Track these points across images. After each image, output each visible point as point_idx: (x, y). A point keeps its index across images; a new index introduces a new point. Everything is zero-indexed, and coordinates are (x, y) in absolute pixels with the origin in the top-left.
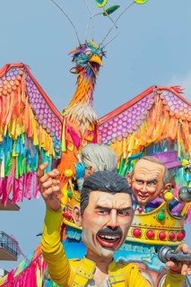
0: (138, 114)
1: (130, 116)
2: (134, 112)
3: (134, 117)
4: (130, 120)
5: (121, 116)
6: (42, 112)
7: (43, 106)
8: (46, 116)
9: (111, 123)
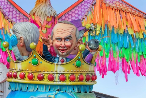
0: (86, 8)
1: (80, 9)
2: (83, 7)
3: (83, 10)
4: (80, 13)
5: (73, 10)
6: (11, 13)
7: (11, 10)
8: (14, 16)
9: (67, 16)
